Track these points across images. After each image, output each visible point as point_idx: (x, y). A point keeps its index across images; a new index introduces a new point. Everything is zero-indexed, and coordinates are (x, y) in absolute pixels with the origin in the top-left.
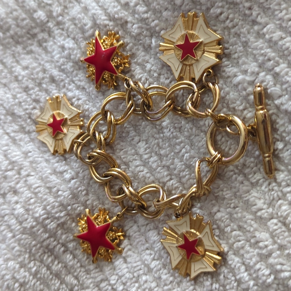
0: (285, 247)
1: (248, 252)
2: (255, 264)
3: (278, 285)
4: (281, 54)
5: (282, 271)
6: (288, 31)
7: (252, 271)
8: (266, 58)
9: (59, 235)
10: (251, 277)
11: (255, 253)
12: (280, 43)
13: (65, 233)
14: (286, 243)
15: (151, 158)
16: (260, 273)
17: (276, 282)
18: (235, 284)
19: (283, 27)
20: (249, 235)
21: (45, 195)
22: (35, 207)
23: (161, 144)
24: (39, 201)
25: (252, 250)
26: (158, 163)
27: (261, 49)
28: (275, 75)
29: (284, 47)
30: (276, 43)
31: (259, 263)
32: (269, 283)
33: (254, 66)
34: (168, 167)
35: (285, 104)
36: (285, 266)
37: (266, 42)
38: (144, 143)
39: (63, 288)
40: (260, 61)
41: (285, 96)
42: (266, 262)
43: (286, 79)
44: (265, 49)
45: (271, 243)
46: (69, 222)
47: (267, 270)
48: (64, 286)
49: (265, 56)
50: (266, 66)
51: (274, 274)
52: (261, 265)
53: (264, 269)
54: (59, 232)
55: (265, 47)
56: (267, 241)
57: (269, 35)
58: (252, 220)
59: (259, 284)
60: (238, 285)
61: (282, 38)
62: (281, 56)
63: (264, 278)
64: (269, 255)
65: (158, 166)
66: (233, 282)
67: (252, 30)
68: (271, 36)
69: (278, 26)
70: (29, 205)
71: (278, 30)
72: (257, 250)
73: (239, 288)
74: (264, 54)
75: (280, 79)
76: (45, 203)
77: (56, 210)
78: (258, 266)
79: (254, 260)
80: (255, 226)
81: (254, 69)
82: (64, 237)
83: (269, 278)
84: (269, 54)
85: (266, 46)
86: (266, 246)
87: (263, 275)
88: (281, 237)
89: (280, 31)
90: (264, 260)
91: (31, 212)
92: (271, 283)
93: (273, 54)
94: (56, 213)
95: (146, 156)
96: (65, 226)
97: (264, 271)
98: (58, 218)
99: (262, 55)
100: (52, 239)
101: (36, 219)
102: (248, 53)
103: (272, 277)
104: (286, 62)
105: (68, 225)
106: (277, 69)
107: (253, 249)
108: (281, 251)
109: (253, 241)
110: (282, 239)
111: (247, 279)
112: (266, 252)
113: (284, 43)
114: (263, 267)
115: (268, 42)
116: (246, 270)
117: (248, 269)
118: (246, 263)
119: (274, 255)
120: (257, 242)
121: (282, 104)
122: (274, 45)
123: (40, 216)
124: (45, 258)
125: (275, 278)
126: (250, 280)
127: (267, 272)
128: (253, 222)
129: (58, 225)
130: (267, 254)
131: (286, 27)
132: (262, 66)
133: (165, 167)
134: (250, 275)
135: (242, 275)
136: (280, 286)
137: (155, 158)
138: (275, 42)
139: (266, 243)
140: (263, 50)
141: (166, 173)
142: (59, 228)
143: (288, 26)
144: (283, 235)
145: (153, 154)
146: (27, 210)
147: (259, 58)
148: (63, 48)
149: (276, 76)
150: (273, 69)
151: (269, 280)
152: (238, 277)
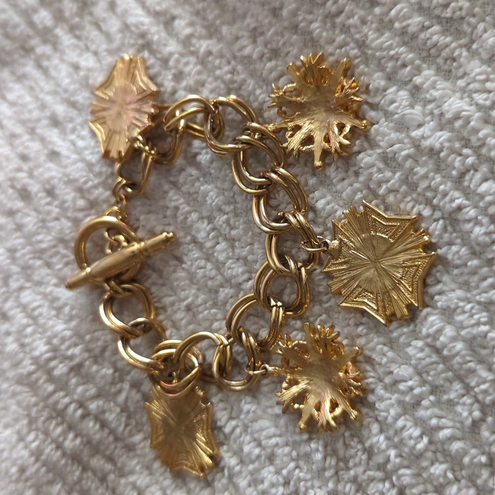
0: (441, 389)
1: (381, 399)
2: (396, 419)
3: (435, 452)
4: (424, 54)
5: (439, 428)
6: (433, 15)
7: (391, 432)
8: (399, 63)
9: (72, 387)
10: (389, 443)
11: (393, 401)
12: (422, 36)
13: (84, 384)
14: (442, 382)
15: (218, 246)
16: (405, 434)
17: (433, 448)
18: (364, 457)
19: (423, 8)
20: (381, 370)
21: (50, 319)
22: (34, 340)
23: (232, 222)
24: (40, 330)
25: (388, 395)
26: (228, 254)
27: (390, 48)
28: (414, 91)
29: (429, 42)
30: (414, 37)
31: (403, 418)
32: (420, 450)
33: (378, 78)
34: (245, 259)
35: (429, 137)
36: (444, 420)
37: (396, 35)
38: (206, 222)
39: (88, 478)
40: (388, 70)
41: (429, 123)
42: (413, 416)
43: (431, 95)
44: (397, 47)
45: (417, 383)
46: (87, 363)
47: (416, 429)
48: (90, 474)
49: (397, 59)
50: (398, 77)
51: (427, 435)
52: (406, 420)
53: (410, 427)
54: (73, 381)
55: (395, 44)
56: (411, 379)
57: (401, 23)
58: (385, 345)
59: (404, 455)
60: (369, 458)
61: (424, 28)
62: (424, 57)
63: (412, 442)
64: (417, 403)
65: (228, 258)
66: (359, 453)
67: (370, 18)
68: (404, 24)
69: (416, 7)
70: (26, 336)
71: (416, 14)
72: (396, 396)
73: (371, 463)
74: (396, 57)
75: (422, 96)
76: (49, 333)
77: (67, 343)
78: (400, 423)
79: (392, 412)
80: (390, 354)
81: (379, 84)
82: (80, 389)
83: (420, 442)
84: (404, 56)
85: (398, 43)
86: (411, 389)
87: (411, 438)
88: (432, 373)
89: (420, 16)
90: (409, 412)
91: (27, 349)
92: (422, 451)
93: (411, 56)
94: (69, 348)
95: (209, 244)
96: (83, 371)
97: (411, 430)
98: (71, 358)
99: (392, 58)
100: (62, 394)
101: (35, 360)
102: (368, 56)
103: (425, 440)
104: (434, 67)
105: (86, 367)
106: (418, 80)
107: (391, 393)
108: (436, 395)
109: (387, 380)
110: (435, 375)
111: (383, 446)
112: (412, 399)
113: (428, 36)
114: (409, 424)
115: (400, 36)
116: (381, 431)
117: (383, 428)
118: (380, 419)
119: (425, 403)
120: (396, 382)
121: (423, 137)
122: (411, 39)
123: (42, 355)
124: (52, 427)
125: (431, 442)
126: (388, 448)
127: (417, 432)
128: (385, 349)
129: (72, 369)
130: (412, 401)
131: (429, 8)
132: (392, 76)
133: (241, 261)
134: (388, 438)
135: (375, 440)
136: (439, 455)
137: (223, 245)
138: (413, 35)
139: (410, 383)
140: (394, 50)
141: (240, 270)
142: (72, 375)
143: (432, 7)
144: (435, 369)
145: (220, 239)
146: (23, 345)
147: (386, 65)
148: (76, 67)
149: (416, 91)
150: (411, 81)
151: (420, 446)
152: (367, 445)
